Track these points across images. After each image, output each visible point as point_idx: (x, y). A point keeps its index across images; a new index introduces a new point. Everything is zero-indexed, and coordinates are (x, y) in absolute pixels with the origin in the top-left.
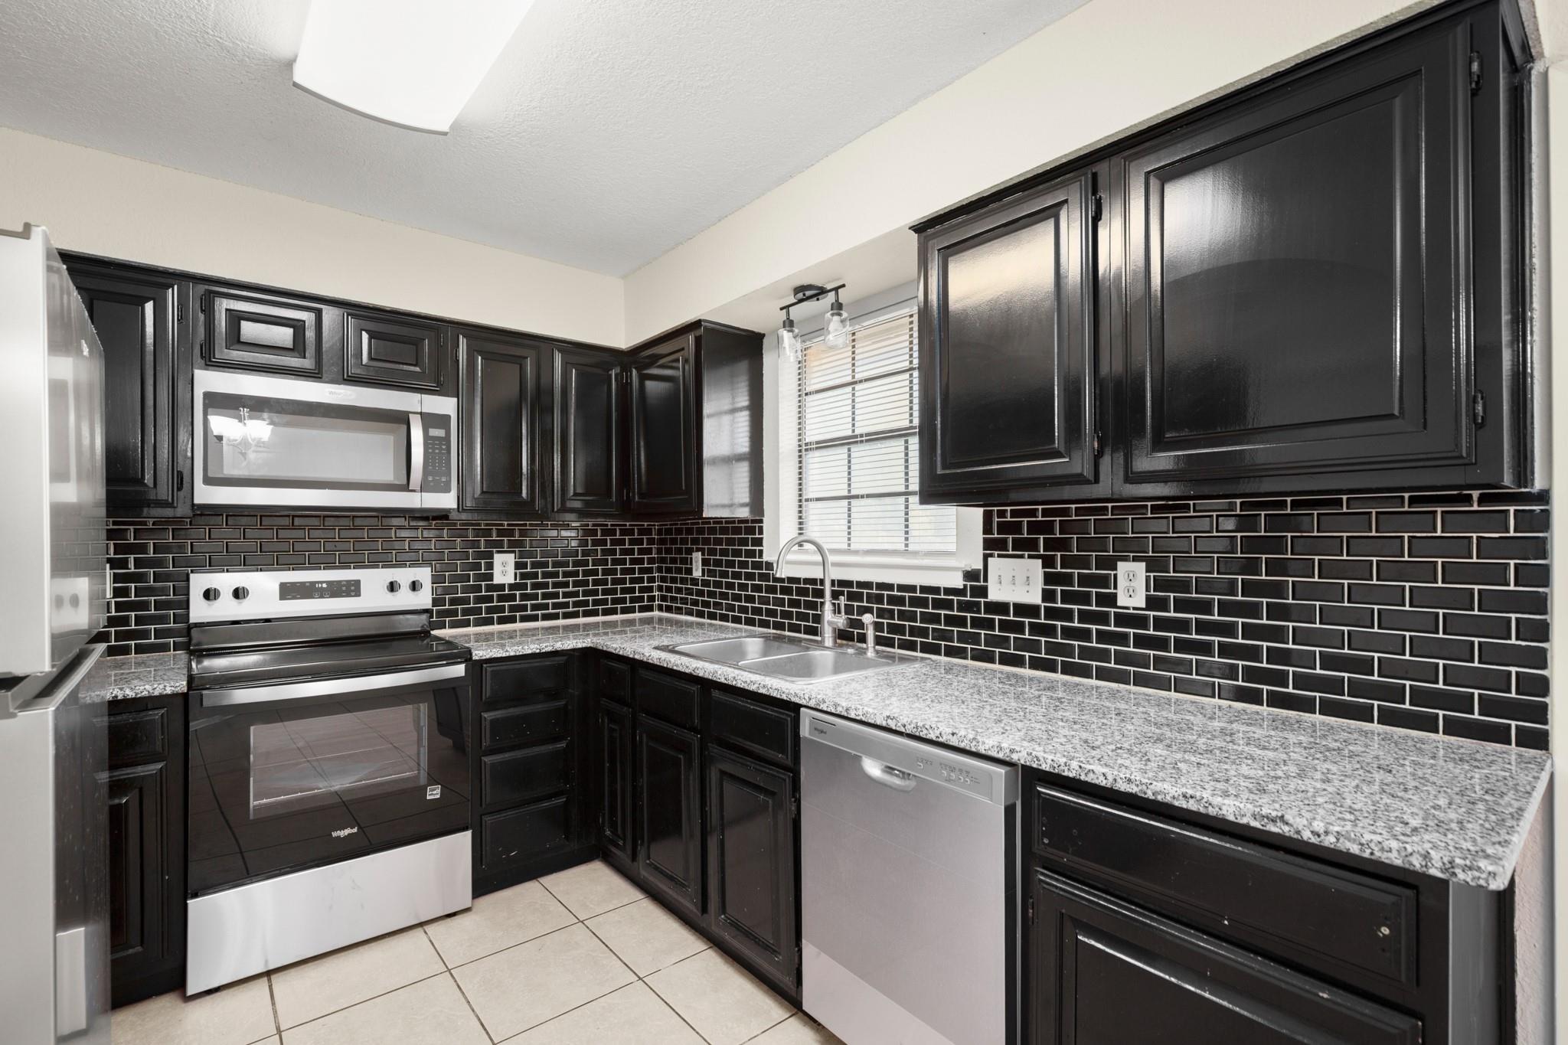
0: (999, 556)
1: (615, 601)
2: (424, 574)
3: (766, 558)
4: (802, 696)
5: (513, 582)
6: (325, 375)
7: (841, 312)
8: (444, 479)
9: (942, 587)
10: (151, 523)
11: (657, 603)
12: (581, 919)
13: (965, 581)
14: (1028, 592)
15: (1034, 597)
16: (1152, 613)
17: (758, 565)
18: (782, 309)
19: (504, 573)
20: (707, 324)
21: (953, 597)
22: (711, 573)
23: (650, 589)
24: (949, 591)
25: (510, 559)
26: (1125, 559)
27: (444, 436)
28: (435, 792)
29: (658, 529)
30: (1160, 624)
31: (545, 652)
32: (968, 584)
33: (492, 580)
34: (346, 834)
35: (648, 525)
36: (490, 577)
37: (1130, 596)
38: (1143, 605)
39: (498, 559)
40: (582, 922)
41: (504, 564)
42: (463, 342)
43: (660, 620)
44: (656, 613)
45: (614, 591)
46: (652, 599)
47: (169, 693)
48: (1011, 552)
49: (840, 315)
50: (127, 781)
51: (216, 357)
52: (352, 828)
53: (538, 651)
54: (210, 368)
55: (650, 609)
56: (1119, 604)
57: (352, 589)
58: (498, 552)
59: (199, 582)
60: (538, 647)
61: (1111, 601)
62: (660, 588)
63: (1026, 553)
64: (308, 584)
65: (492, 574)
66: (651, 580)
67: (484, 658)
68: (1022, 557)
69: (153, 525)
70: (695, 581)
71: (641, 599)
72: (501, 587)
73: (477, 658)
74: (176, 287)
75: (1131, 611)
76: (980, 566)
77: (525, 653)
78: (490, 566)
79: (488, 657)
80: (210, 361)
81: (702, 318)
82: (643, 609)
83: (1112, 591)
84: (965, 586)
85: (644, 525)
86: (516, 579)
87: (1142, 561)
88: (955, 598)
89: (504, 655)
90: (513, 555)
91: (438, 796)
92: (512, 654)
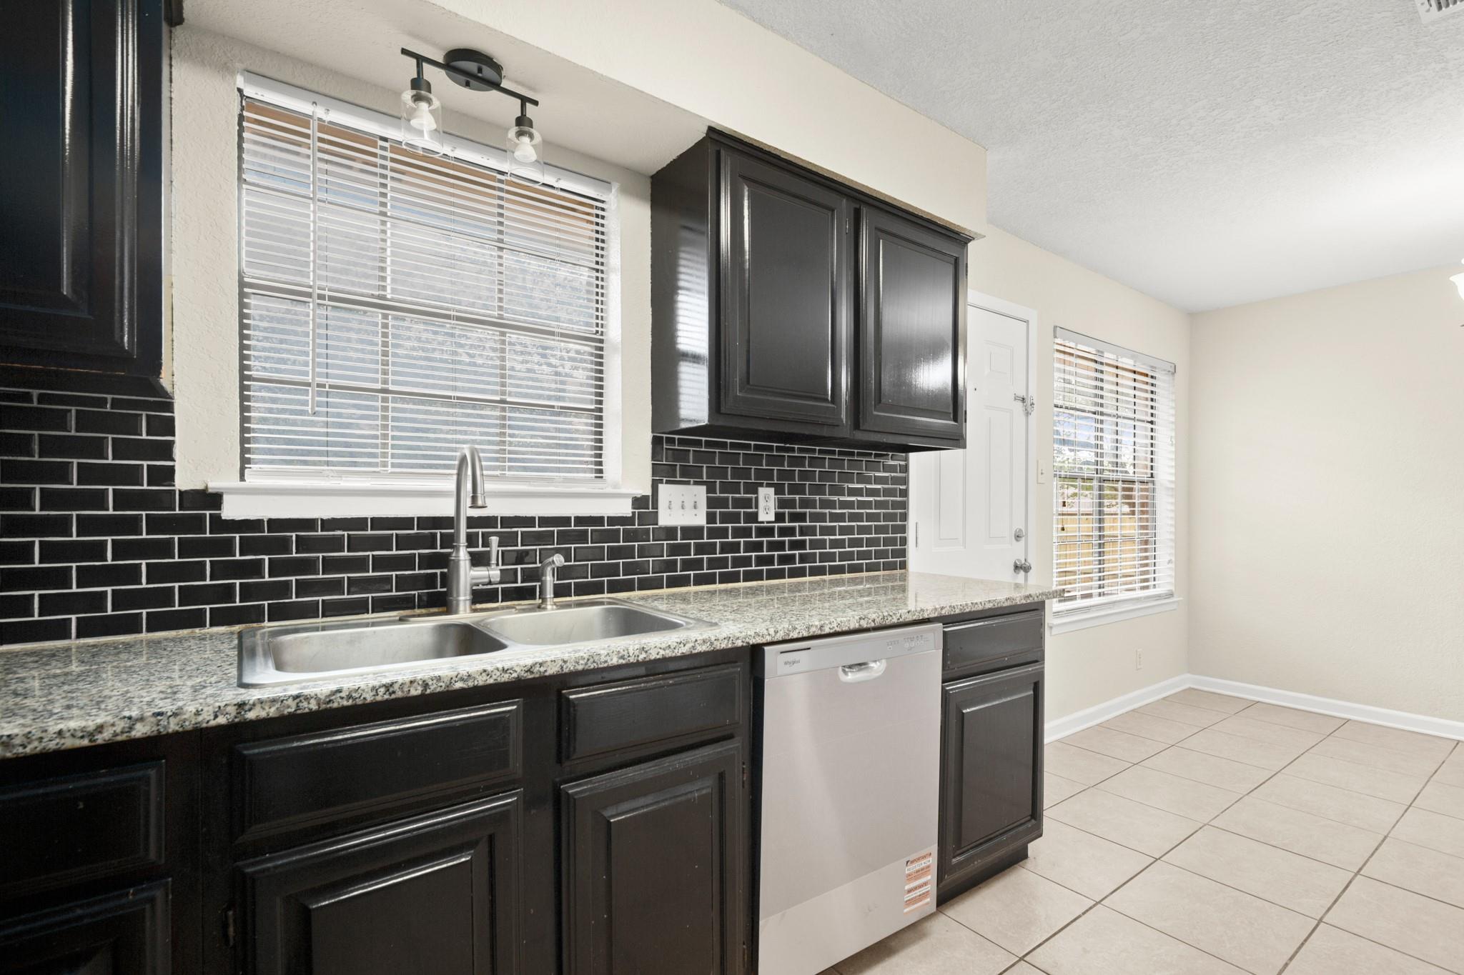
0: (668, 482)
4: (765, 632)
9: (604, 516)
13: (632, 508)
14: (696, 515)
15: (700, 520)
16: (776, 525)
21: (619, 527)
24: (613, 520)
26: (761, 485)
30: (783, 532)
32: (636, 511)
37: (767, 513)
38: (773, 519)
48: (678, 479)
56: (760, 519)
61: (753, 517)
63: (692, 480)
68: (688, 483)
75: (765, 524)
76: (648, 492)
83: (754, 510)
84: (634, 513)
87: (772, 487)
88: (621, 527)
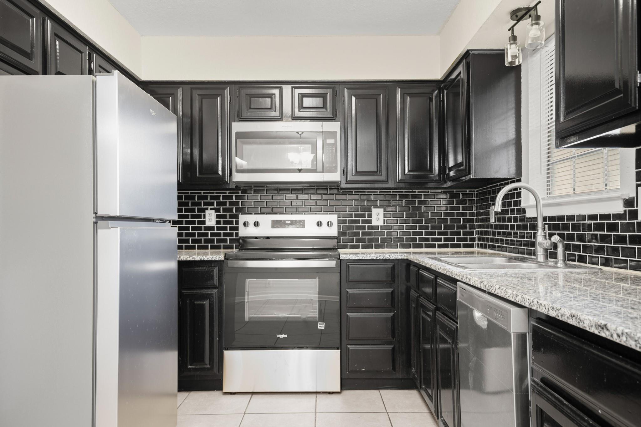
1: (446, 239)
2: (334, 218)
3: (523, 205)
5: (382, 224)
6: (284, 119)
7: (539, 21)
8: (334, 166)
9: (611, 213)
10: (228, 193)
11: (476, 242)
12: (388, 412)
13: (625, 208)
17: (519, 211)
18: (509, 30)
19: (378, 220)
20: (473, 52)
21: (618, 221)
22: (499, 221)
23: (472, 233)
24: (615, 216)
25: (381, 211)
27: (334, 143)
28: (322, 326)
29: (477, 194)
31: (379, 259)
32: (627, 209)
33: (371, 224)
34: (282, 337)
35: (469, 191)
36: (370, 222)
39: (375, 211)
40: (387, 413)
41: (378, 214)
42: (346, 92)
43: (478, 253)
44: (476, 249)
45: (446, 233)
46: (473, 239)
47: (218, 260)
49: (538, 24)
50: (205, 295)
51: (242, 116)
52: (285, 335)
53: (375, 258)
54: (241, 121)
55: (472, 246)
57: (301, 224)
58: (374, 208)
59: (242, 218)
60: (375, 256)
62: (478, 233)
64: (283, 221)
65: (371, 220)
66: (472, 227)
67: (346, 259)
69: (229, 194)
70: (491, 226)
71: (465, 240)
72: (376, 228)
73: (342, 259)
74: (228, 88)
76: (634, 195)
77: (367, 258)
78: (370, 215)
79: (348, 258)
80: (240, 118)
81: (469, 49)
82: (466, 246)
84: (625, 211)
85: (466, 191)
86: (384, 223)
88: (620, 221)
89: (356, 259)
90: (382, 209)
91: (323, 328)
92: (361, 258)
